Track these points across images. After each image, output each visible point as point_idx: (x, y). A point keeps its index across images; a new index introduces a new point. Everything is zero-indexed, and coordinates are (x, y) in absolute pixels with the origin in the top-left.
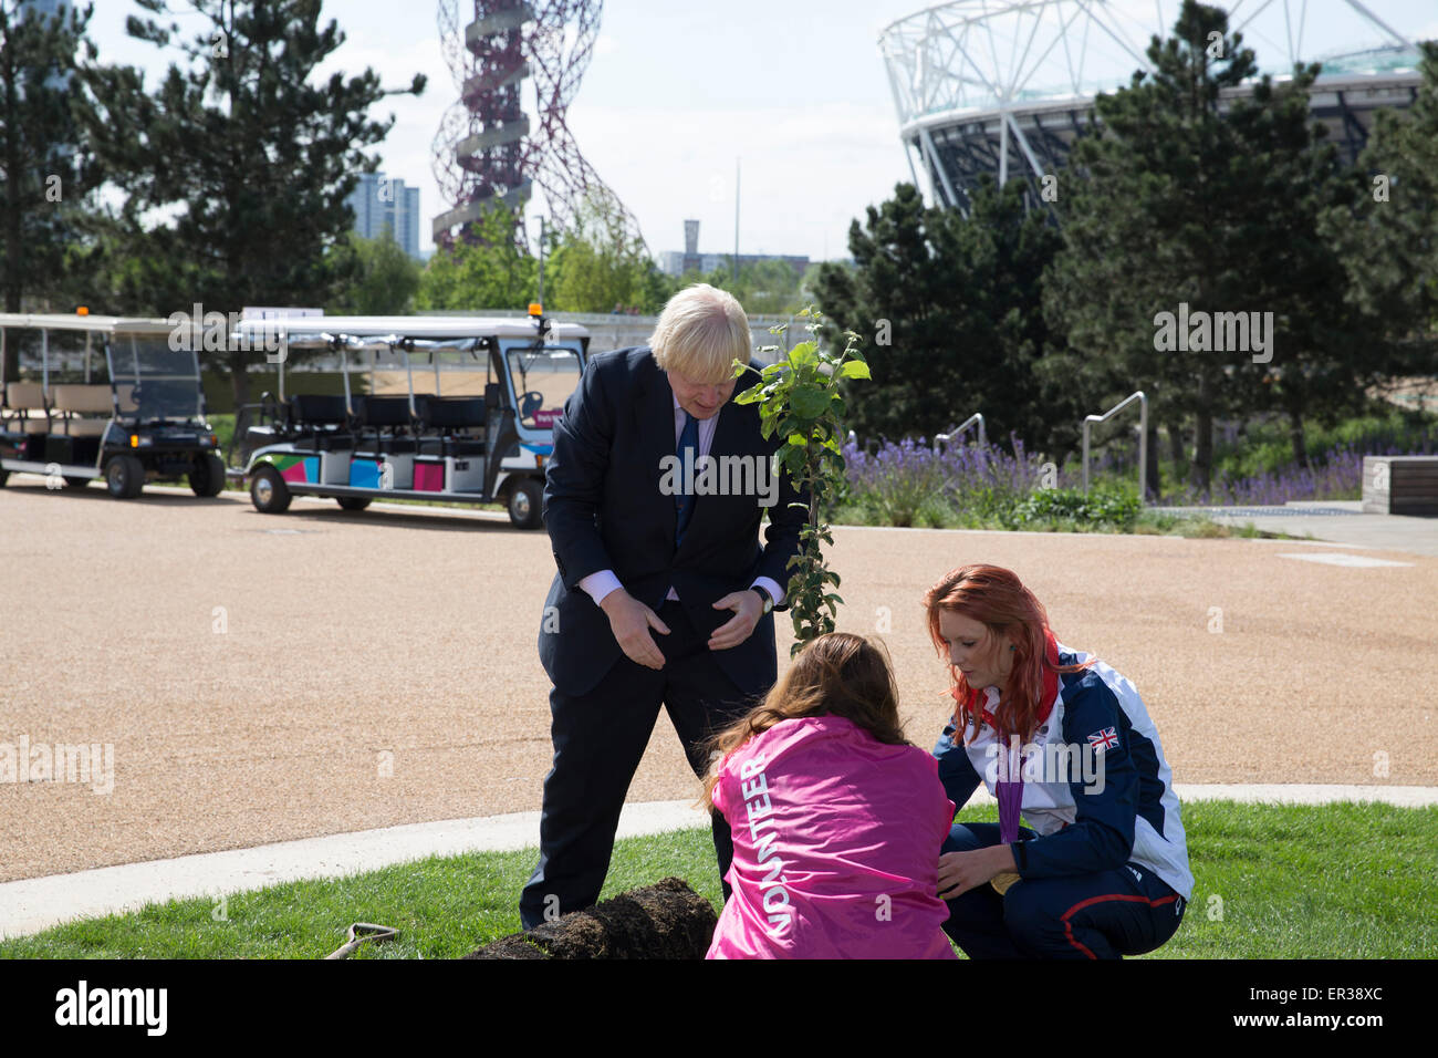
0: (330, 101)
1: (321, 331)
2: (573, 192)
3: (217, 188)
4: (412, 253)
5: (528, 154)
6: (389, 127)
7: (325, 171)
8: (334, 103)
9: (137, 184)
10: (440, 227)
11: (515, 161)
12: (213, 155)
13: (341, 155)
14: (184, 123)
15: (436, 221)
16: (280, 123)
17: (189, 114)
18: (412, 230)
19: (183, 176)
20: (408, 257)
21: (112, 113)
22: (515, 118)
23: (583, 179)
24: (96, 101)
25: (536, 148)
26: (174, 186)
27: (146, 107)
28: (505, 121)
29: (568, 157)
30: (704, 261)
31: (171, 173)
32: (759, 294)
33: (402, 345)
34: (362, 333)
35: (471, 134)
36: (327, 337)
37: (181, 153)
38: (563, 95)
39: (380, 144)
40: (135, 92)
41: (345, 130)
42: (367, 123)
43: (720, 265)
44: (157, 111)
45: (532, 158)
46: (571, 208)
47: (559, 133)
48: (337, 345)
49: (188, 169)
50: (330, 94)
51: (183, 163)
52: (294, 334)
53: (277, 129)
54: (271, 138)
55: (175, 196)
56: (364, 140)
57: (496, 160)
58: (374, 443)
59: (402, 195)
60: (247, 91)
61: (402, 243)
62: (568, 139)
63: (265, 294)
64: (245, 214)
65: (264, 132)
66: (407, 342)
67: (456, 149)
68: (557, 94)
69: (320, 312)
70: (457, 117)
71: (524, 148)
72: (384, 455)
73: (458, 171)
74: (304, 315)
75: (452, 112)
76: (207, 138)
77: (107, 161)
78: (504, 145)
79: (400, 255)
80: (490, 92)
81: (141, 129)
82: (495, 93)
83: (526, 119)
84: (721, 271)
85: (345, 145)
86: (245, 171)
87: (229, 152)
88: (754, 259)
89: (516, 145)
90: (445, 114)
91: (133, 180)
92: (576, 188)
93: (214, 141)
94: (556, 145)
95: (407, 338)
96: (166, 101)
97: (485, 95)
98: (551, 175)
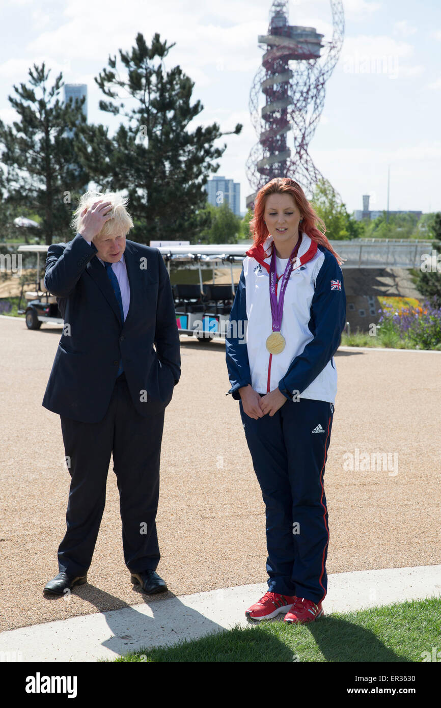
0: (195, 140)
1: (188, 253)
2: (311, 183)
3: (142, 183)
4: (237, 213)
5: (290, 166)
6: (224, 150)
7: (193, 173)
8: (197, 140)
9: (104, 182)
10: (250, 201)
11: (284, 169)
12: (140, 167)
13: (201, 165)
14: (126, 152)
15: (248, 198)
16: (172, 150)
17: (129, 147)
18: (237, 203)
19: (126, 178)
20: (235, 216)
21: (94, 149)
22: (284, 149)
23: (316, 177)
24: (87, 143)
25: (294, 163)
26: (121, 182)
27: (108, 144)
28: (279, 151)
29: (309, 167)
30: (372, 214)
31: (120, 176)
32: (399, 230)
33: (228, 259)
34: (208, 253)
35: (264, 158)
36: (191, 255)
37: (125, 166)
38: (306, 138)
39: (219, 159)
40: (104, 138)
41: (202, 153)
42: (213, 149)
43: (380, 216)
44: (114, 146)
45: (292, 168)
46: (310, 191)
47: (305, 156)
48: (196, 259)
49: (128, 174)
50: (196, 137)
51: (125, 171)
52: (174, 254)
53: (170, 154)
54: (167, 158)
55: (122, 187)
56: (211, 157)
57: (276, 169)
58: (215, 309)
59: (233, 186)
60: (156, 135)
61: (232, 208)
62: (308, 159)
63: (164, 234)
64: (155, 194)
65: (164, 155)
66: (231, 257)
67: (257, 165)
68: (304, 138)
69: (188, 242)
70: (257, 150)
71: (288, 163)
72: (219, 315)
73: (258, 175)
74: (180, 244)
75: (255, 147)
76: (137, 159)
77: (90, 171)
78: (279, 162)
79: (231, 214)
80: (272, 138)
81: (106, 156)
82: (275, 139)
83: (289, 150)
84: (380, 218)
85: (202, 160)
86: (155, 174)
87: (147, 165)
88: (395, 213)
89: (284, 162)
90: (252, 149)
91: (103, 180)
92: (312, 181)
93: (140, 160)
94: (303, 161)
95: (231, 255)
96: (117, 141)
97: (270, 139)
98: (301, 175)
